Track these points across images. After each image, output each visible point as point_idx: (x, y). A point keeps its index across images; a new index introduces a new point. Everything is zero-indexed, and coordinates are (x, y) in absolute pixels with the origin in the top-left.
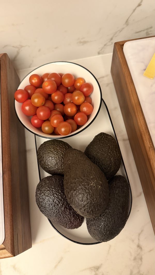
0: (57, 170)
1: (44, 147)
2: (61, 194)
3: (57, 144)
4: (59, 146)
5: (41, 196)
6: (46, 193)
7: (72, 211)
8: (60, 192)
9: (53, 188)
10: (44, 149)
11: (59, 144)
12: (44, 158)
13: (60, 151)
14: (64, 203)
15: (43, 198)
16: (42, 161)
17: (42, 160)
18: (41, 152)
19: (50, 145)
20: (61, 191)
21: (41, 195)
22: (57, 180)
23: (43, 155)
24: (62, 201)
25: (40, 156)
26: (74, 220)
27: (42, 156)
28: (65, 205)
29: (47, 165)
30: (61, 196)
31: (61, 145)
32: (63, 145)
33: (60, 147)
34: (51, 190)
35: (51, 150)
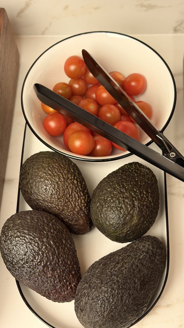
0: (42, 202)
1: (35, 158)
2: (38, 244)
3: (57, 159)
4: (60, 164)
5: (6, 245)
6: (13, 240)
7: (57, 272)
8: (36, 240)
9: (25, 234)
10: (35, 160)
11: (60, 161)
12: (28, 174)
13: (57, 171)
14: (42, 258)
15: (9, 249)
16: (25, 180)
17: (24, 178)
18: (27, 164)
19: (46, 157)
20: (39, 238)
21: (7, 243)
22: (34, 220)
23: (28, 170)
24: (40, 254)
25: (25, 170)
26: (61, 287)
27: (26, 171)
28: (45, 261)
29: (30, 187)
30: (38, 247)
31: (62, 164)
32: (66, 164)
33: (60, 166)
34: (23, 237)
35: (44, 165)
